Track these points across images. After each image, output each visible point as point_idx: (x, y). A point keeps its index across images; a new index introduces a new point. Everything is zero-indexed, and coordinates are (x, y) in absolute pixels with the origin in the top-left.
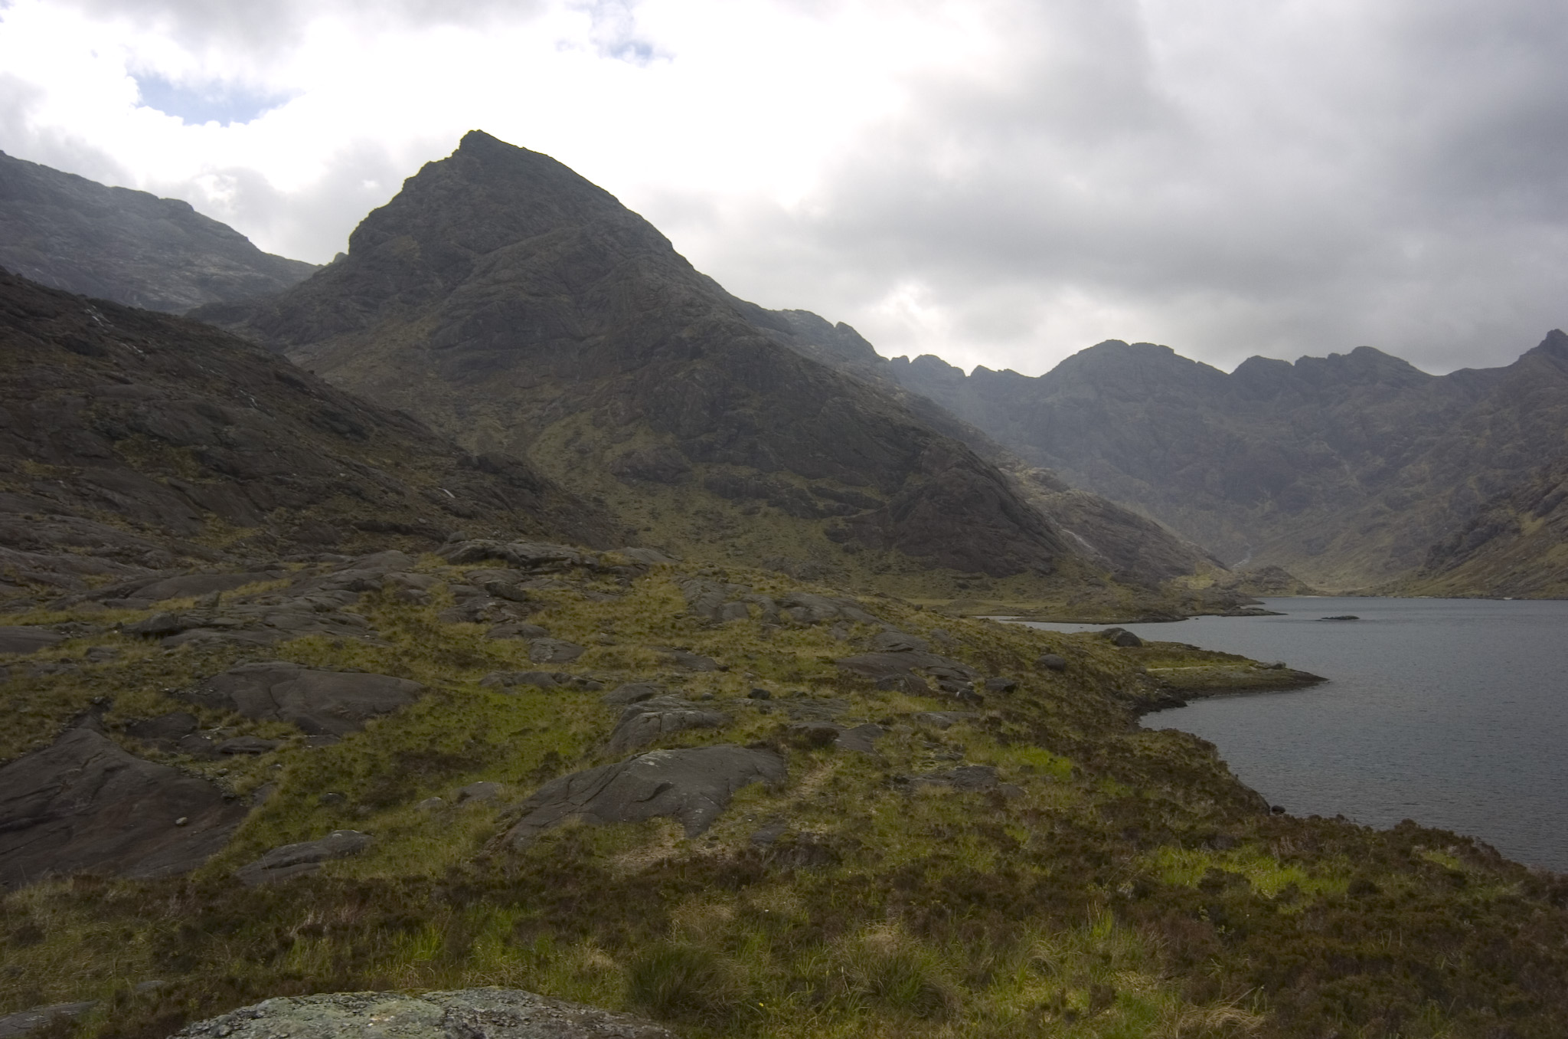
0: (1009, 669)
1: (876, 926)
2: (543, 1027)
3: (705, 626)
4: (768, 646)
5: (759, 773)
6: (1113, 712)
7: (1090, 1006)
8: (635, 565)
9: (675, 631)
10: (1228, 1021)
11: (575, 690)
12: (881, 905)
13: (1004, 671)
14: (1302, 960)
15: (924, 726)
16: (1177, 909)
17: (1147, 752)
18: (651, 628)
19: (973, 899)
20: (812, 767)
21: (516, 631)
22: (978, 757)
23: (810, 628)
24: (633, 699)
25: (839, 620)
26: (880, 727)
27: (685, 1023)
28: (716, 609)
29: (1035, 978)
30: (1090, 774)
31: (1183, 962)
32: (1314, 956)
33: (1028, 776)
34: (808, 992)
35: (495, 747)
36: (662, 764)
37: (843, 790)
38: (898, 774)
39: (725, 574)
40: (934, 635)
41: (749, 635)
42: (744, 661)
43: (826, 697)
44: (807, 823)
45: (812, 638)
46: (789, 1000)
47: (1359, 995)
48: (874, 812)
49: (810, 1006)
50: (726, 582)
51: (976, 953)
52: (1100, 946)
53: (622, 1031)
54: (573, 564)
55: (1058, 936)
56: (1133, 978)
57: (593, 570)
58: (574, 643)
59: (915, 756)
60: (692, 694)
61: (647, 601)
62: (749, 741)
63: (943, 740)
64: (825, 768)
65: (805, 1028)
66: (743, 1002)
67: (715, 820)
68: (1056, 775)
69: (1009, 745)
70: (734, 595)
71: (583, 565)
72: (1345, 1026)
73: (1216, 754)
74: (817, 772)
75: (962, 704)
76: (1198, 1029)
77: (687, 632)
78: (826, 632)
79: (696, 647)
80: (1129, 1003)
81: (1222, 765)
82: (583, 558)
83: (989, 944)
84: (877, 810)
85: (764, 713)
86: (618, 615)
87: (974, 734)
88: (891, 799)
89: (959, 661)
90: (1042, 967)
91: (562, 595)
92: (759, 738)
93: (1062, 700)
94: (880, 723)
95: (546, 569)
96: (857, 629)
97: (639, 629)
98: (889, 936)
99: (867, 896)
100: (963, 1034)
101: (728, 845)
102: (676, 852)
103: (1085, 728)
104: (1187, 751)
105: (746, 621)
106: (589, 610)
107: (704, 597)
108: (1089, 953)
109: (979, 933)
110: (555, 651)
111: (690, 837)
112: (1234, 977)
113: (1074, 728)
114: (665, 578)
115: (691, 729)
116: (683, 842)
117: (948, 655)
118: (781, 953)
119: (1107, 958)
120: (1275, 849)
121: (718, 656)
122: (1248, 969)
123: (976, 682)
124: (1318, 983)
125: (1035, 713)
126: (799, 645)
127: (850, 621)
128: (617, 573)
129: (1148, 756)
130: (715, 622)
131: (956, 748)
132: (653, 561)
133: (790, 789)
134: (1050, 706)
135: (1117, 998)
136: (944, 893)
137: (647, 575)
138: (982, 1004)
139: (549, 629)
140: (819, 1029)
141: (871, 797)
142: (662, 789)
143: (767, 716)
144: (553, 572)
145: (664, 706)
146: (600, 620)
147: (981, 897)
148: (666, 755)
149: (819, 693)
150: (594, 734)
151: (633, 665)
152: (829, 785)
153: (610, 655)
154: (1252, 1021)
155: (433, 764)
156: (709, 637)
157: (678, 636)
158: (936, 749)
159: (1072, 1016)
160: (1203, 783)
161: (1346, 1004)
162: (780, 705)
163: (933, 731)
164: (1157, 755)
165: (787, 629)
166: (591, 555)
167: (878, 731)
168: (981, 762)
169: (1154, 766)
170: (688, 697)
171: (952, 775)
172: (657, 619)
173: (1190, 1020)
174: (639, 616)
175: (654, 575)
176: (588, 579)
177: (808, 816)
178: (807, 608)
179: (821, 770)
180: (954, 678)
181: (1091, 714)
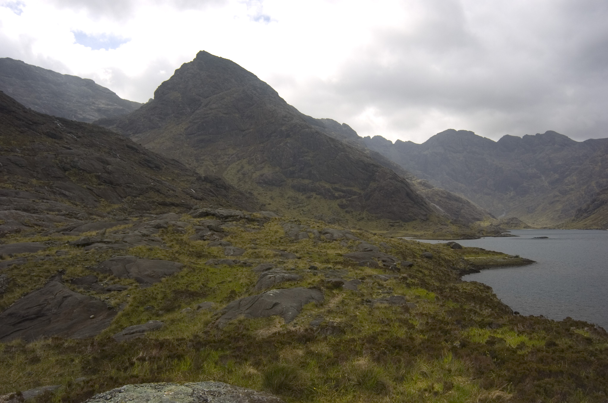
0: (410, 258)
1: (359, 358)
2: (231, 397)
3: (292, 242)
4: (316, 249)
5: (313, 298)
6: (451, 275)
7: (443, 390)
8: (265, 218)
9: (280, 243)
10: (498, 396)
11: (242, 266)
12: (361, 350)
13: (408, 258)
14: (527, 372)
15: (377, 280)
16: (477, 352)
17: (465, 290)
18: (271, 242)
19: (397, 348)
20: (334, 296)
21: (219, 244)
22: (398, 292)
23: (332, 242)
24: (264, 270)
25: (344, 239)
26: (360, 280)
27: (285, 395)
28: (296, 235)
29: (421, 379)
30: (442, 299)
31: (480, 373)
32: (532, 371)
33: (418, 300)
34: (333, 384)
35: (211, 288)
36: (276, 295)
37: (346, 305)
38: (367, 299)
39: (300, 221)
40: (381, 245)
41: (309, 245)
42: (307, 255)
43: (339, 269)
44: (332, 318)
45: (333, 246)
46: (325, 387)
47: (550, 386)
48: (358, 313)
49: (334, 389)
50: (300, 224)
51: (398, 369)
52: (447, 366)
53: (261, 398)
54: (241, 218)
55: (430, 362)
56: (460, 379)
57: (248, 220)
58: (241, 248)
59: (374, 292)
60: (287, 268)
61: (269, 232)
62: (309, 286)
63: (385, 285)
64: (339, 297)
65: (332, 398)
66: (308, 387)
67: (296, 317)
68: (429, 299)
69: (410, 287)
70: (303, 229)
71: (245, 218)
72: (545, 398)
73: (492, 291)
74: (336, 298)
75: (392, 272)
76: (486, 399)
77: (285, 244)
78: (338, 243)
79: (289, 250)
80: (458, 389)
81: (495, 295)
82: (245, 216)
83: (403, 365)
84: (359, 313)
85: (315, 275)
86: (258, 237)
87: (397, 283)
88: (364, 308)
89: (391, 255)
90: (424, 374)
91: (237, 230)
92: (313, 285)
93: (431, 270)
94: (360, 279)
95: (231, 220)
96: (351, 242)
97: (266, 243)
98: (364, 362)
99: (355, 346)
100: (393, 400)
101: (301, 326)
102: (281, 329)
103: (440, 281)
104: (480, 290)
105: (308, 239)
106: (247, 235)
107: (291, 230)
108: (442, 369)
109: (399, 361)
110: (234, 251)
111: (287, 323)
112: (500, 379)
113: (436, 281)
114: (276, 223)
115: (287, 281)
116: (284, 325)
117: (386, 252)
118: (322, 368)
119: (450, 371)
120: (516, 328)
121: (297, 253)
122: (506, 376)
123: (397, 263)
124: (534, 381)
125: (420, 275)
126: (328, 249)
127: (348, 239)
128: (258, 221)
129: (465, 291)
130: (296, 239)
131: (390, 289)
132: (272, 216)
133: (325, 305)
134: (427, 272)
135: (454, 387)
136: (386, 345)
137: (269, 222)
138: (401, 389)
139: (232, 243)
140: (337, 398)
141: (357, 308)
142: (276, 304)
143: (316, 276)
144: (233, 221)
145: (276, 272)
146: (251, 239)
147: (400, 347)
148: (277, 292)
149: (336, 267)
150: (249, 283)
151: (264, 257)
152: (341, 303)
153: (255, 253)
154: (508, 396)
155: (188, 295)
156: (294, 246)
157: (282, 245)
158: (382, 289)
159: (436, 393)
160: (487, 303)
161: (545, 390)
162: (321, 272)
163: (381, 282)
164: (469, 291)
165: (324, 242)
166: (248, 214)
167: (359, 282)
168: (399, 294)
169: (468, 296)
170: (286, 269)
171: (388, 299)
172: (273, 239)
173: (483, 396)
174: (266, 237)
175: (272, 222)
176: (246, 224)
177: (332, 315)
178: (331, 234)
179: (337, 297)
180: (389, 261)
181: (442, 275)
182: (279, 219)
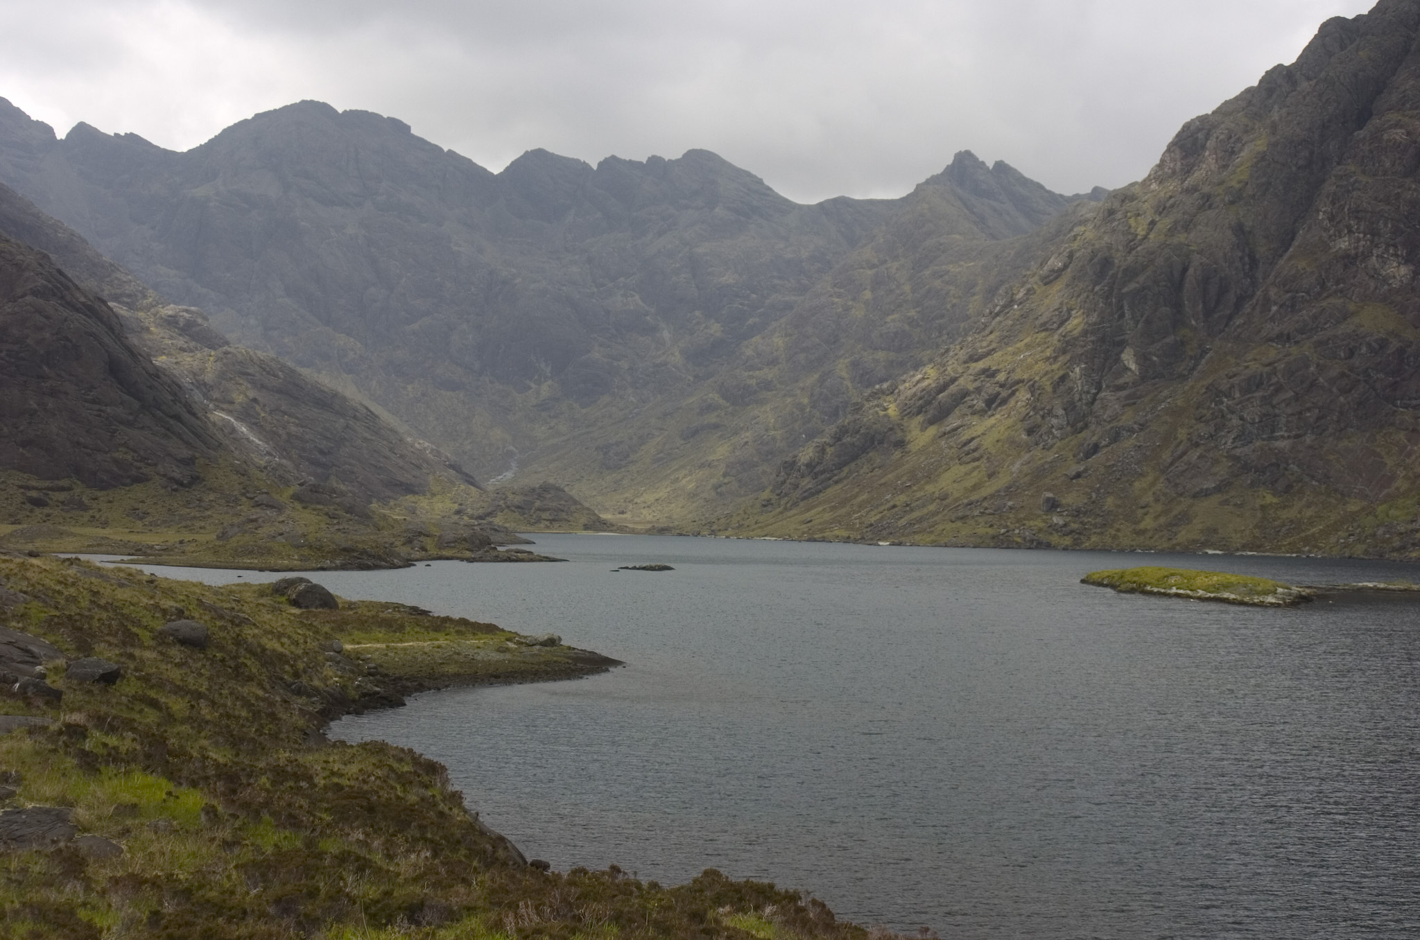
0: (110, 644)
6: (284, 716)
13: (100, 647)
17: (336, 780)
22: (41, 792)
30: (232, 815)
33: (129, 822)
68: (174, 818)
69: (98, 770)
73: (446, 781)
75: (21, 704)
81: (456, 798)
87: (37, 753)
89: (23, 630)
93: (200, 695)
103: (235, 742)
104: (400, 777)
113: (216, 744)
117: (3, 619)
123: (50, 666)
125: (151, 717)
129: (337, 784)
134: (178, 705)
160: (422, 828)
164: (352, 783)
168: (47, 800)
169: (344, 802)
180: (12, 660)
181: (247, 719)
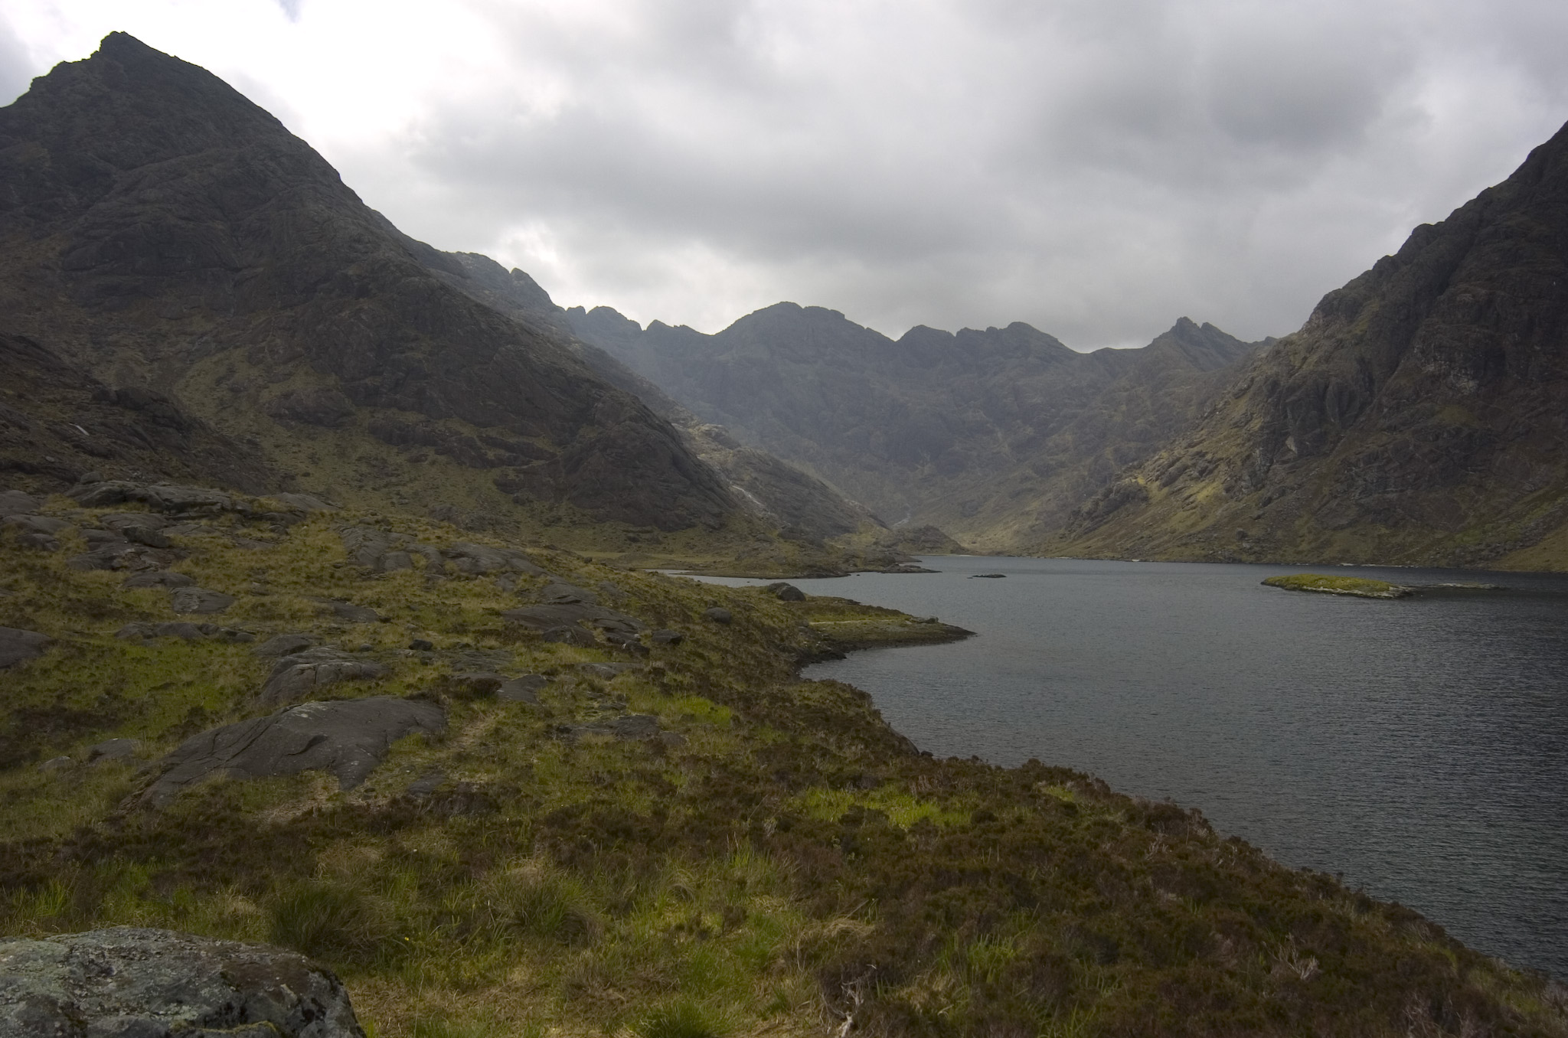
0: (676, 622)
1: (523, 860)
2: (175, 958)
3: (366, 576)
4: (433, 597)
5: (418, 724)
6: (775, 664)
7: (723, 926)
8: (291, 512)
9: (333, 580)
10: (843, 931)
11: (224, 642)
12: (530, 842)
13: (671, 623)
14: (913, 876)
15: (588, 677)
16: (813, 839)
17: (806, 702)
18: (308, 577)
19: (620, 834)
20: (474, 718)
21: (157, 579)
22: (640, 706)
23: (476, 579)
24: (287, 651)
25: (507, 572)
26: (545, 678)
27: (329, 961)
28: (378, 559)
29: (674, 905)
30: (748, 722)
31: (811, 884)
32: (922, 872)
33: (689, 725)
34: (454, 925)
35: (132, 702)
36: (316, 717)
37: (504, 740)
38: (561, 723)
39: (389, 523)
40: (602, 588)
41: (413, 586)
42: (407, 612)
43: (490, 648)
44: (467, 773)
45: (478, 589)
46: (434, 933)
47: (959, 903)
48: (535, 761)
49: (456, 939)
50: (390, 531)
51: (619, 883)
52: (738, 874)
53: (258, 959)
54: (223, 509)
55: (698, 865)
56: (766, 901)
57: (245, 516)
58: (223, 592)
59: (578, 706)
60: (350, 646)
61: (304, 549)
62: (409, 692)
63: (607, 690)
64: (487, 719)
65: (451, 959)
66: (389, 937)
67: (371, 772)
68: (715, 723)
69: (672, 694)
70: (397, 544)
71: (234, 511)
72: (943, 929)
73: (871, 703)
74: (479, 723)
75: (627, 655)
76: (816, 940)
77: (346, 582)
78: (491, 583)
79: (356, 598)
80: (759, 923)
81: (876, 714)
82: (234, 504)
83: (632, 873)
84: (538, 759)
85: (426, 664)
86: (272, 563)
87: (637, 684)
88: (553, 748)
89: (627, 613)
90: (682, 895)
91: (211, 542)
92: (419, 689)
93: (727, 652)
94: (544, 674)
95: (192, 514)
96: (525, 581)
97: (294, 579)
98: (534, 869)
99: (517, 835)
100: (601, 955)
101: (385, 797)
102: (330, 805)
103: (748, 679)
104: (844, 700)
105: (410, 571)
106: (240, 558)
107: (367, 547)
108: (725, 879)
109: (623, 864)
110: (202, 601)
111: (345, 789)
112: (853, 894)
113: (737, 679)
114: (323, 526)
115: (348, 681)
116: (337, 795)
117: (616, 607)
118: (428, 890)
119: (742, 883)
120: (913, 788)
121: (379, 607)
122: (866, 886)
123: (643, 634)
124: (925, 895)
125: (699, 664)
126: (464, 596)
127: (518, 573)
128: (272, 519)
129: (807, 705)
130: (378, 570)
131: (620, 698)
132: (311, 507)
133: (450, 740)
134: (715, 657)
135: (748, 918)
136: (591, 828)
137: (306, 523)
138: (622, 929)
139: (195, 578)
140: (464, 959)
141: (533, 747)
142: (316, 741)
143: (429, 667)
144: (200, 517)
145: (320, 658)
146: (252, 569)
147: (628, 833)
148: (321, 707)
149: (484, 644)
150: (244, 688)
151: (287, 616)
152: (491, 735)
153: (263, 605)
154: (863, 929)
155: (61, 722)
156: (371, 588)
157: (337, 586)
158: (600, 700)
159: (704, 934)
160: (857, 731)
161: (947, 913)
162: (442, 656)
163: (597, 682)
164: (816, 704)
165: (452, 580)
166: (243, 500)
167: (542, 681)
168: (643, 711)
169: (812, 715)
170: (346, 648)
171: (615, 724)
172: (315, 568)
173: (810, 932)
174: (295, 565)
175: (313, 522)
176: (239, 526)
177: (468, 766)
178: (473, 558)
179: (483, 721)
180: (621, 630)
181: (754, 666)
182: (331, 515)
